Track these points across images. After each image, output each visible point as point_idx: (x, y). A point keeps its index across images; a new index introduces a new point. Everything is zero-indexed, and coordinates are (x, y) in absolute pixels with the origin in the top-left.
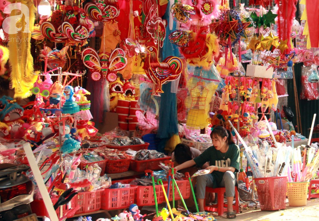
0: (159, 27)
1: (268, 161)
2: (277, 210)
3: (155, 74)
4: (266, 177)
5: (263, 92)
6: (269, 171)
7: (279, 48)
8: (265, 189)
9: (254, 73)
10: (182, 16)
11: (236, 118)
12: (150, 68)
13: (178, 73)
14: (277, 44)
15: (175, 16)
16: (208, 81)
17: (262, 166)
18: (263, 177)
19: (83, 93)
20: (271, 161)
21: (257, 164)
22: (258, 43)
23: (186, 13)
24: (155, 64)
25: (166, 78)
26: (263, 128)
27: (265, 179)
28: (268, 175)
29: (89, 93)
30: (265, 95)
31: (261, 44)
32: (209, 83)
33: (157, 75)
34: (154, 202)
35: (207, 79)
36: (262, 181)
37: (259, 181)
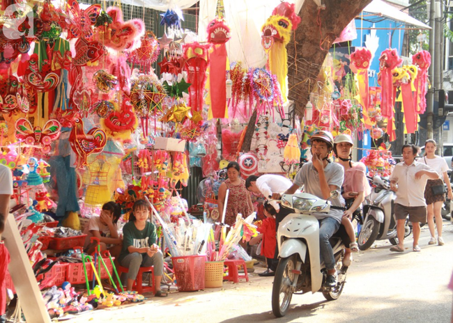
0: (85, 97)
1: (188, 239)
2: (197, 291)
3: (81, 147)
4: (186, 255)
5: (175, 167)
6: (188, 249)
7: (191, 119)
8: (185, 268)
9: (166, 146)
10: (104, 85)
11: (152, 194)
12: (77, 141)
13: (102, 146)
14: (190, 115)
15: (98, 86)
16: (109, 155)
17: (181, 244)
18: (182, 255)
19: (45, 165)
20: (190, 239)
21: (175, 242)
22: (171, 114)
23: (108, 83)
24: (81, 136)
25: (91, 150)
26: (175, 205)
27: (184, 257)
28: (188, 253)
29: (49, 165)
30: (177, 170)
31: (175, 116)
32: (111, 156)
33: (83, 147)
34: (84, 279)
35: (108, 153)
36: (181, 260)
37: (178, 260)
